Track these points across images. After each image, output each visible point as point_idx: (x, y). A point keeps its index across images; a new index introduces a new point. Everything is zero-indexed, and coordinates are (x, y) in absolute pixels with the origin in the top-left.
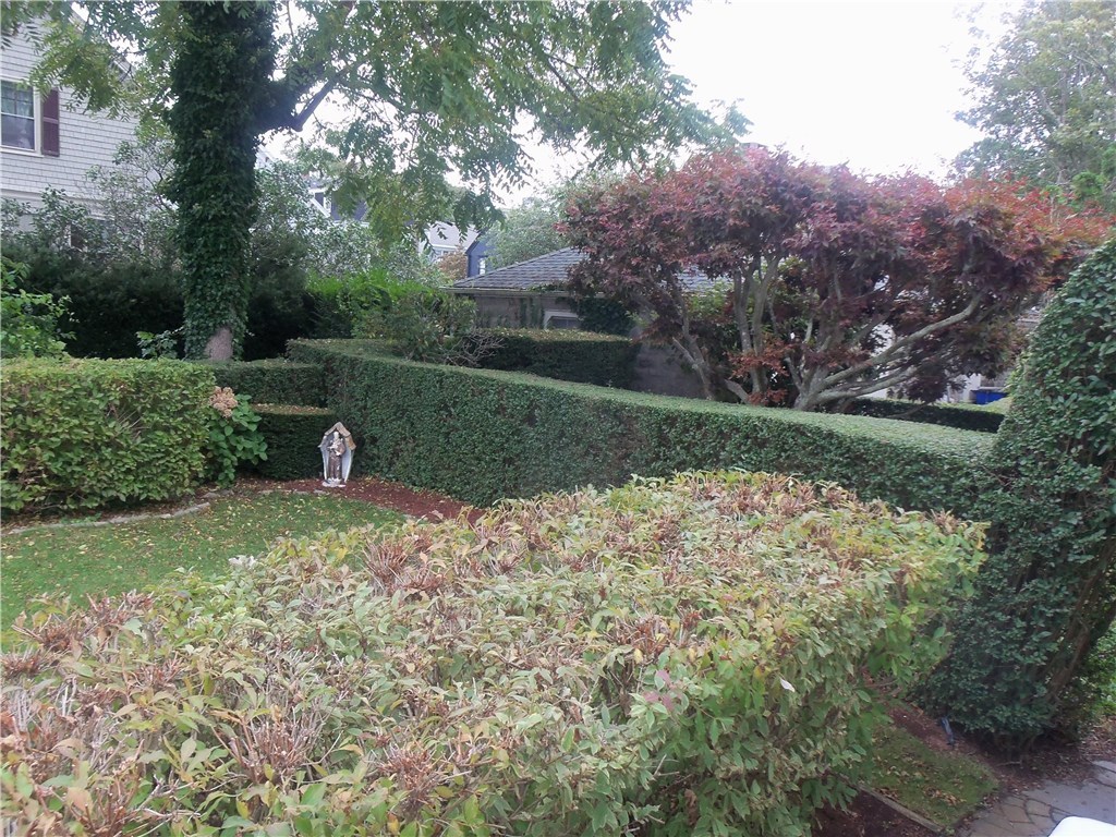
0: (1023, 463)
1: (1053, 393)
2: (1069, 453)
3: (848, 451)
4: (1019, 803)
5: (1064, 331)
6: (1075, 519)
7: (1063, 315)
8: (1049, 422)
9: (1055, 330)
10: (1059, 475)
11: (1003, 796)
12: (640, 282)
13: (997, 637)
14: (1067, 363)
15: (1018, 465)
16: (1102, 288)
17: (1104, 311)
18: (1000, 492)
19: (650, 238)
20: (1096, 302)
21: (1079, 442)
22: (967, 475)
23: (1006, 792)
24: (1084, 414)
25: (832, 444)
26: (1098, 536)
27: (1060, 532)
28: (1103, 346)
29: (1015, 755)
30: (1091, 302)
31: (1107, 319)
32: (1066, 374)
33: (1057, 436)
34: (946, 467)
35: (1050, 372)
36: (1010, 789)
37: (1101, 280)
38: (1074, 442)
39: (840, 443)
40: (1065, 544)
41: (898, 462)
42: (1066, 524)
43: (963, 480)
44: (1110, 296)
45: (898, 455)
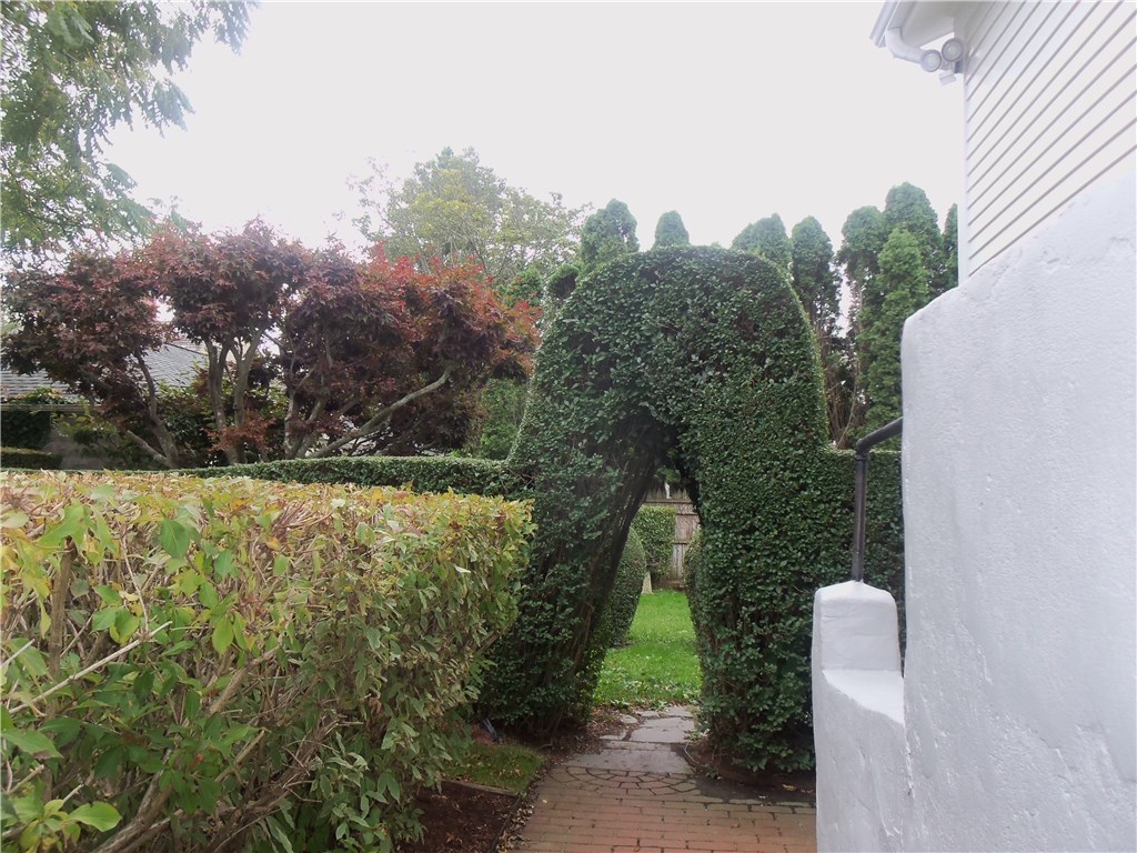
0: (542, 461)
1: (560, 399)
2: (577, 447)
3: (379, 478)
4: (563, 771)
5: (564, 348)
6: (586, 502)
7: (560, 335)
8: (559, 424)
9: (557, 347)
10: (572, 466)
11: (548, 770)
12: (105, 350)
13: (530, 623)
14: (568, 374)
15: (538, 463)
16: (591, 310)
17: (593, 327)
18: (525, 488)
19: (118, 303)
20: (586, 322)
21: (584, 436)
22: (495, 479)
23: (549, 767)
24: (585, 413)
25: (361, 474)
26: (605, 514)
27: (576, 515)
28: (594, 357)
29: (547, 739)
30: (583, 321)
31: (596, 334)
32: (569, 382)
33: (566, 434)
34: (477, 475)
35: (556, 382)
36: (552, 764)
37: (589, 302)
38: (580, 437)
39: (371, 471)
40: (580, 527)
41: (432, 477)
42: (579, 508)
43: (492, 484)
44: (596, 316)
45: (430, 471)
